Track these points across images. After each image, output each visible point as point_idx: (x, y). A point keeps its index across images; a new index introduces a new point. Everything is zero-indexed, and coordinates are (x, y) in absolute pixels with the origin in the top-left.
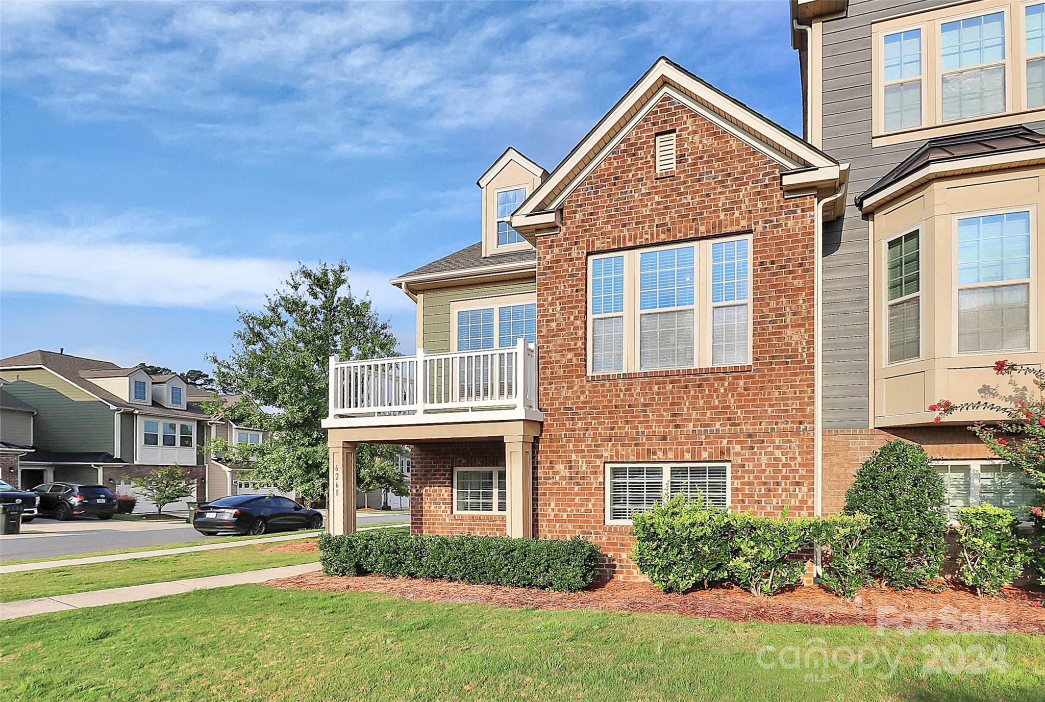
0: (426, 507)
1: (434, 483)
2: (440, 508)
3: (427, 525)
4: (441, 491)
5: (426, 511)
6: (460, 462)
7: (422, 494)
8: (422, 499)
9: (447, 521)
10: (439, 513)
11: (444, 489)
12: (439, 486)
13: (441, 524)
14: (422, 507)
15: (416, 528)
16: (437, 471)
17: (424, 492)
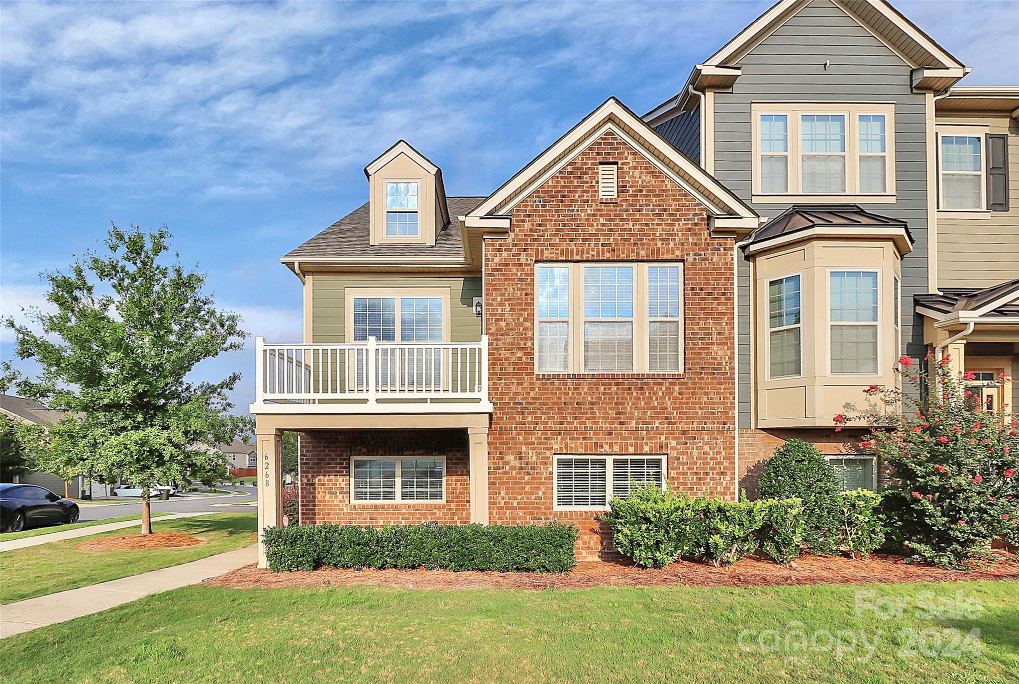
0: (319, 497)
1: (329, 472)
2: (336, 497)
3: (321, 516)
4: (337, 480)
5: (320, 501)
6: (360, 450)
7: (314, 484)
8: (314, 489)
9: (345, 510)
10: (335, 503)
11: (340, 479)
12: (335, 475)
13: (338, 514)
14: (314, 497)
15: (307, 518)
16: (333, 459)
17: (317, 481)
